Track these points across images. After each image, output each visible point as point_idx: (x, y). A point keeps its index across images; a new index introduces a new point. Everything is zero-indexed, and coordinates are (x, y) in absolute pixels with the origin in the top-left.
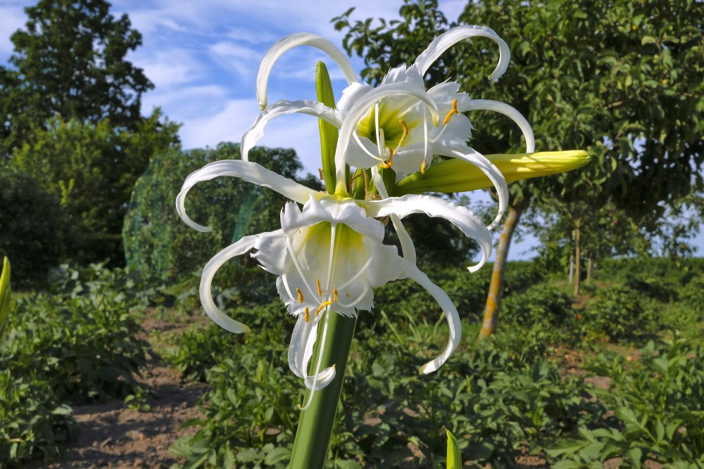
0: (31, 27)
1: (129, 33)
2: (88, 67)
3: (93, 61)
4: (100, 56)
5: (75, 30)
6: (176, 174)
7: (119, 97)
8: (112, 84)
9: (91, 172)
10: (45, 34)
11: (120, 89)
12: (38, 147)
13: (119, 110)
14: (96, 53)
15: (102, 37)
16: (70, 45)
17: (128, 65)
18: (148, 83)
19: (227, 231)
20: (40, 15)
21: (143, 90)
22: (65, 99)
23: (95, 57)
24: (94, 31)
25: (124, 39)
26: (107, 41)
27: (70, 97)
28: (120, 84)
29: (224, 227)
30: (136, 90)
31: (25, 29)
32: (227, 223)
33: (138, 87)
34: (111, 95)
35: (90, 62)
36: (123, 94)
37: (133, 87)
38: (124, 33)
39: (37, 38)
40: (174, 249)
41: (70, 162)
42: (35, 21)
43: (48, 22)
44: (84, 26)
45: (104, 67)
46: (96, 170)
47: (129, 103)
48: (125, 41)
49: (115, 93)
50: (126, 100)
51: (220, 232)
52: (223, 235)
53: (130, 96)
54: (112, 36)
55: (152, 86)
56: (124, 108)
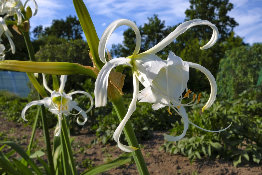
0: (192, 7)
1: (228, 5)
2: (213, 20)
3: (215, 17)
4: (217, 15)
5: (207, 6)
6: (235, 57)
7: (224, 30)
8: (222, 26)
9: (208, 59)
10: (197, 9)
11: (225, 27)
12: (189, 51)
13: (225, 35)
14: (215, 14)
15: (218, 7)
16: (206, 12)
17: (228, 18)
18: (236, 24)
19: (256, 79)
20: (194, 3)
21: (234, 26)
22: (205, 33)
23: (215, 15)
24: (215, 6)
25: (226, 7)
26: (219, 9)
27: (206, 32)
28: (225, 25)
29: (254, 77)
30: (231, 27)
31: (189, 8)
32: (255, 75)
33: (232, 25)
34: (222, 29)
35: (214, 18)
36: (226, 29)
37: (230, 26)
38: (226, 5)
39: (193, 11)
40: (234, 86)
41: (201, 56)
42: (193, 5)
43: (198, 5)
44: (211, 4)
45: (219, 19)
46: (210, 58)
47: (229, 32)
48: (226, 8)
49: (223, 29)
50: (227, 31)
51: (253, 79)
52: (254, 80)
53: (229, 29)
54: (222, 7)
55: (238, 25)
56: (227, 34)
